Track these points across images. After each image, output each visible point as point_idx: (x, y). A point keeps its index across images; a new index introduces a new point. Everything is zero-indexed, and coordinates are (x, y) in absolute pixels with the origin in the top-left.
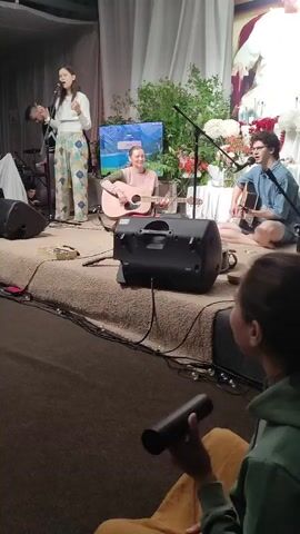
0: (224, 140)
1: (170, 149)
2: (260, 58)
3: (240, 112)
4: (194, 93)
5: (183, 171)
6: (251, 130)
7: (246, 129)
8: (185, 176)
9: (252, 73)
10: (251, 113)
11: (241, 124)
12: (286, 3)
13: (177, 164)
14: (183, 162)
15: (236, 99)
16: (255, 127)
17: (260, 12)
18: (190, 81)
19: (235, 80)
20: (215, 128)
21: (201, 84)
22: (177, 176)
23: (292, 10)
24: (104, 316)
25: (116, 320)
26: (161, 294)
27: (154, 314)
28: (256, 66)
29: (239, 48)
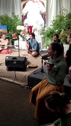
0: (22, 31)
1: (9, 32)
2: (28, 12)
3: (24, 24)
4: (13, 18)
5: (13, 37)
6: (27, 28)
7: (26, 28)
8: (14, 38)
9: (26, 15)
10: (27, 24)
11: (25, 27)
13: (11, 36)
14: (13, 35)
15: (23, 20)
16: (28, 28)
17: (27, 1)
18: (12, 16)
19: (22, 16)
20: (19, 28)
21: (15, 17)
22: (11, 38)
24: (4, 77)
25: (7, 77)
26: (17, 72)
27: (15, 76)
28: (27, 13)
29: (23, 9)
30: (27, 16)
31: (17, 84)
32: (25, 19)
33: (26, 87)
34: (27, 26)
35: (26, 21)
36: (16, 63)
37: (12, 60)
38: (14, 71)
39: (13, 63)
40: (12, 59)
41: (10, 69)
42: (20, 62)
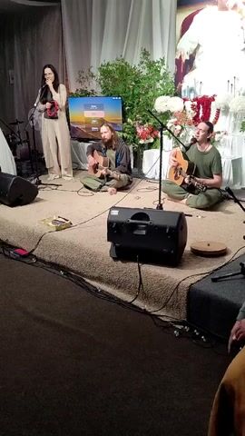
0: (171, 114)
1: (129, 120)
2: (199, 46)
3: (183, 89)
4: (145, 72)
5: (140, 138)
6: (193, 106)
7: (188, 104)
8: (141, 142)
9: (192, 58)
10: (191, 90)
11: (185, 100)
12: (219, 2)
13: (135, 133)
14: (139, 131)
15: (179, 78)
16: (196, 103)
17: (198, 7)
18: (142, 63)
20: (162, 104)
21: (151, 65)
22: (134, 141)
23: (224, 8)
24: (99, 279)
25: (109, 282)
26: (145, 268)
27: (141, 283)
28: (195, 52)
29: (181, 37)
30: (196, 60)
31: (145, 312)
32: (185, 73)
33: (180, 327)
34: (192, 96)
35: (189, 81)
36: (144, 232)
37: (131, 221)
38: (135, 261)
39: (135, 233)
40: (132, 218)
41: (121, 254)
42: (162, 229)
